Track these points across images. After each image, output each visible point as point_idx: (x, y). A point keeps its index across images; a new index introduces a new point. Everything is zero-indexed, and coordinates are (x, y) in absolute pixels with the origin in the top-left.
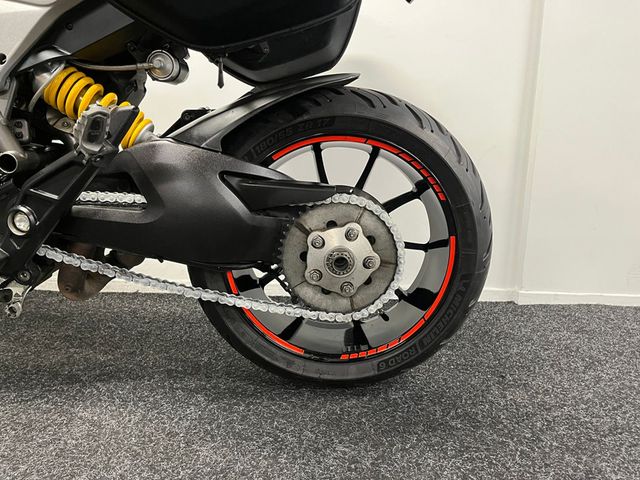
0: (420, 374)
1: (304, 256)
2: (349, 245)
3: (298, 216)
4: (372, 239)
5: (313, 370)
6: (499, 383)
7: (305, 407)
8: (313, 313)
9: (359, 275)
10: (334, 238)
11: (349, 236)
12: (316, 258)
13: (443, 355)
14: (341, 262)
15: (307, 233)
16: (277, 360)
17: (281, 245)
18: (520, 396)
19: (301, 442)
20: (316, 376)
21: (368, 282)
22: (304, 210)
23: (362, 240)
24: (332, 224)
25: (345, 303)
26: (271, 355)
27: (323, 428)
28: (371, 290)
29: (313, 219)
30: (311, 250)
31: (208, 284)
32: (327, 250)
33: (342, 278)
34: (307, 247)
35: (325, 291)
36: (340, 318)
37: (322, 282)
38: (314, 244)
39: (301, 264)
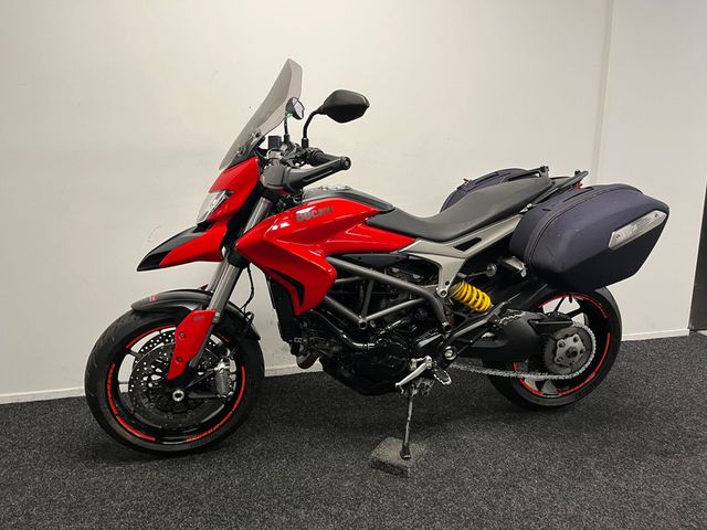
1: (554, 352)
2: (575, 345)
3: (553, 334)
9: (577, 358)
10: (569, 342)
11: (575, 340)
12: (560, 352)
14: (572, 353)
15: (556, 341)
21: (581, 359)
22: (556, 331)
23: (580, 342)
25: (569, 370)
29: (558, 336)
30: (559, 349)
32: (566, 348)
33: (571, 360)
34: (556, 348)
35: (561, 366)
36: (567, 377)
37: (562, 362)
38: (560, 346)
39: (552, 355)
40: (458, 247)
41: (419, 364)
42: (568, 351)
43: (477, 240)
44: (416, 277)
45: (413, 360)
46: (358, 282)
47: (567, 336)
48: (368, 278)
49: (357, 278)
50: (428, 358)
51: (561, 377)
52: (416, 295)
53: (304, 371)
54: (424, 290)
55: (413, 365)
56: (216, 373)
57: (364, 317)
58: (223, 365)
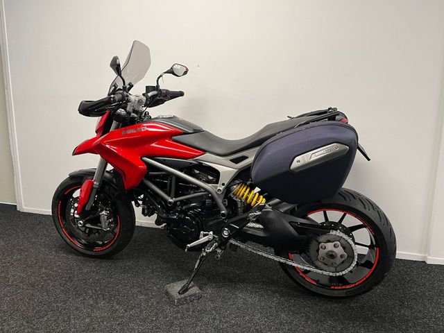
0: (366, 297)
1: (318, 251)
2: (335, 250)
3: (316, 237)
4: (344, 248)
5: (320, 291)
6: (401, 305)
7: (316, 304)
8: (320, 271)
9: (338, 260)
10: (330, 246)
11: (335, 246)
12: (322, 252)
13: (378, 289)
14: (332, 256)
15: (320, 243)
18: (407, 312)
19: (315, 318)
21: (343, 262)
22: (319, 235)
23: (340, 248)
24: (329, 241)
25: (333, 269)
27: (323, 314)
28: (343, 266)
29: (322, 238)
30: (321, 249)
32: (326, 251)
33: (331, 261)
34: (319, 248)
35: (324, 264)
37: (324, 261)
39: (316, 253)
40: (232, 161)
42: (328, 253)
43: (244, 158)
44: (211, 177)
45: (202, 232)
46: (166, 175)
49: (164, 173)
50: (211, 233)
53: (158, 227)
54: (208, 186)
55: (201, 236)
56: (100, 216)
57: (172, 198)
58: (104, 212)
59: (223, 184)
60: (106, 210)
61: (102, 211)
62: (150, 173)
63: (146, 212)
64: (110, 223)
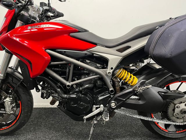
1: (174, 110)
3: (173, 101)
8: (174, 123)
10: (182, 106)
12: (177, 111)
14: (184, 112)
15: (175, 105)
16: (162, 133)
17: (168, 107)
20: (171, 137)
22: (175, 99)
25: (182, 120)
26: (161, 132)
29: (176, 102)
30: (176, 109)
31: (148, 116)
32: (180, 109)
33: (183, 115)
34: (175, 108)
35: (178, 118)
36: (181, 124)
37: (178, 116)
38: (177, 107)
39: (173, 112)
40: (118, 50)
41: (97, 108)
42: (181, 111)
43: (129, 47)
44: (98, 65)
45: (94, 106)
46: (66, 64)
47: (181, 103)
48: (70, 63)
49: (64, 62)
50: (102, 106)
51: (177, 124)
52: (97, 73)
54: (100, 71)
55: (94, 109)
56: (4, 102)
57: (70, 82)
58: (8, 99)
59: (112, 68)
60: (10, 97)
61: (5, 98)
62: (52, 63)
63: (45, 95)
64: (13, 107)
